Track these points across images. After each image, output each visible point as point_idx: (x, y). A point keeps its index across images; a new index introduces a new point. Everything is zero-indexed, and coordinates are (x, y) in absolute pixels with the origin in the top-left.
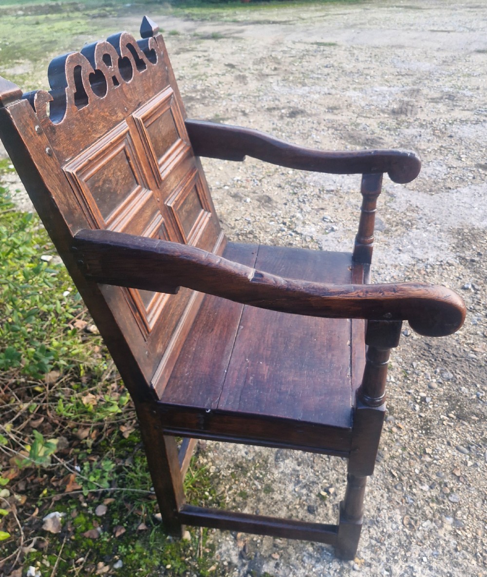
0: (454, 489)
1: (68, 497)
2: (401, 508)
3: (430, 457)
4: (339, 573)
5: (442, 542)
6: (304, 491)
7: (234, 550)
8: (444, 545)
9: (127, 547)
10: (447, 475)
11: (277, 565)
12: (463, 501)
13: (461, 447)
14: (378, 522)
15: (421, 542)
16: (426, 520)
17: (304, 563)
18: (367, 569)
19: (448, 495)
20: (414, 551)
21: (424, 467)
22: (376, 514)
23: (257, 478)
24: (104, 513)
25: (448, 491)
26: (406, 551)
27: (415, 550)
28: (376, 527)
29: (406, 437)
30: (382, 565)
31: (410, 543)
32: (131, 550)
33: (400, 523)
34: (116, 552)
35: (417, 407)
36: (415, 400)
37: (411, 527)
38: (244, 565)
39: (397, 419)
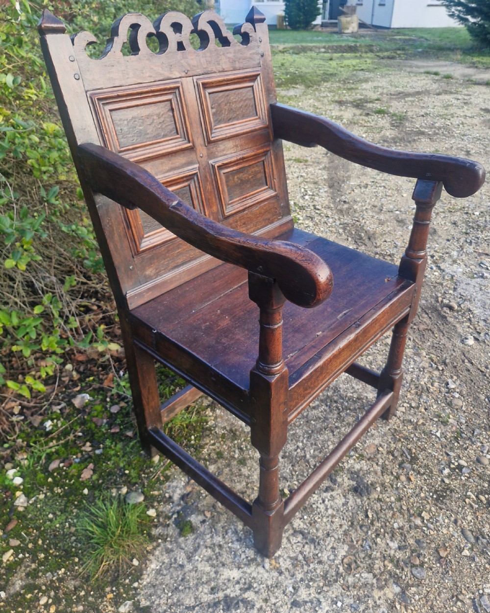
0: (426, 565)
1: (102, 389)
2: (352, 547)
3: (423, 522)
4: (249, 561)
5: (371, 602)
7: (181, 489)
8: (371, 606)
9: (112, 443)
10: (429, 548)
11: (204, 522)
12: (427, 581)
13: (469, 533)
14: (319, 544)
15: (348, 587)
16: (369, 572)
17: (227, 533)
18: (276, 574)
19: (413, 566)
20: (334, 590)
21: (407, 526)
22: (321, 537)
24: (116, 412)
25: (417, 562)
26: (325, 585)
27: (336, 590)
28: (313, 547)
29: (410, 491)
30: (293, 581)
31: (336, 581)
32: (112, 446)
33: (340, 558)
34: (103, 442)
35: (447, 471)
36: (449, 464)
37: (349, 568)
38: (179, 505)
39: (414, 470)
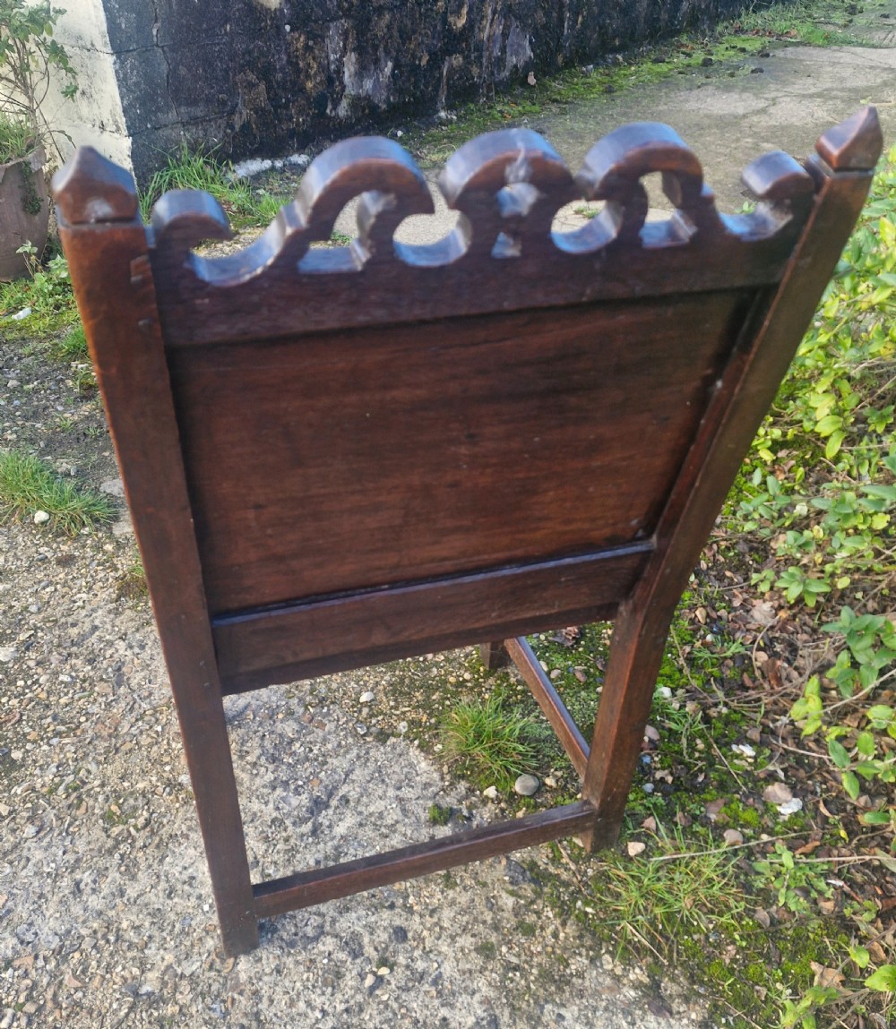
6: (420, 965)
23: (517, 968)
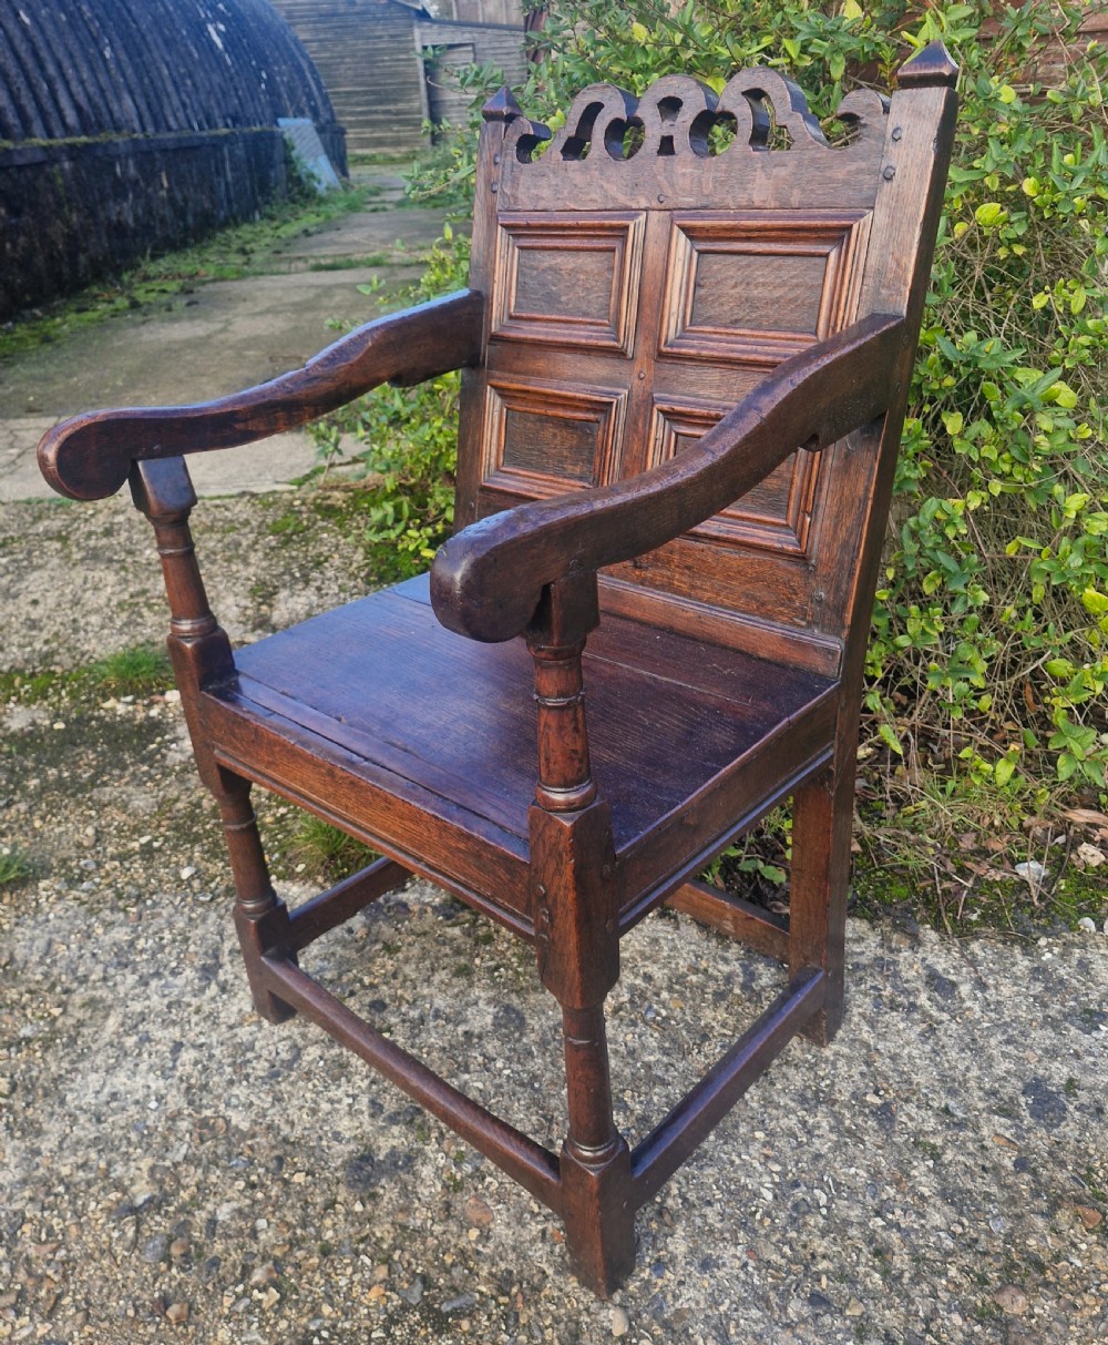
2: (244, 1136)
3: (257, 1288)
5: (137, 1152)
14: (266, 1083)
15: (173, 1120)
18: (232, 1022)
19: (170, 1241)
20: (176, 1099)
21: (255, 1248)
22: (278, 1088)
25: (175, 1251)
26: (190, 1087)
28: (262, 1074)
30: (214, 1044)
31: (191, 1103)
33: (229, 1114)
37: (204, 1123)
